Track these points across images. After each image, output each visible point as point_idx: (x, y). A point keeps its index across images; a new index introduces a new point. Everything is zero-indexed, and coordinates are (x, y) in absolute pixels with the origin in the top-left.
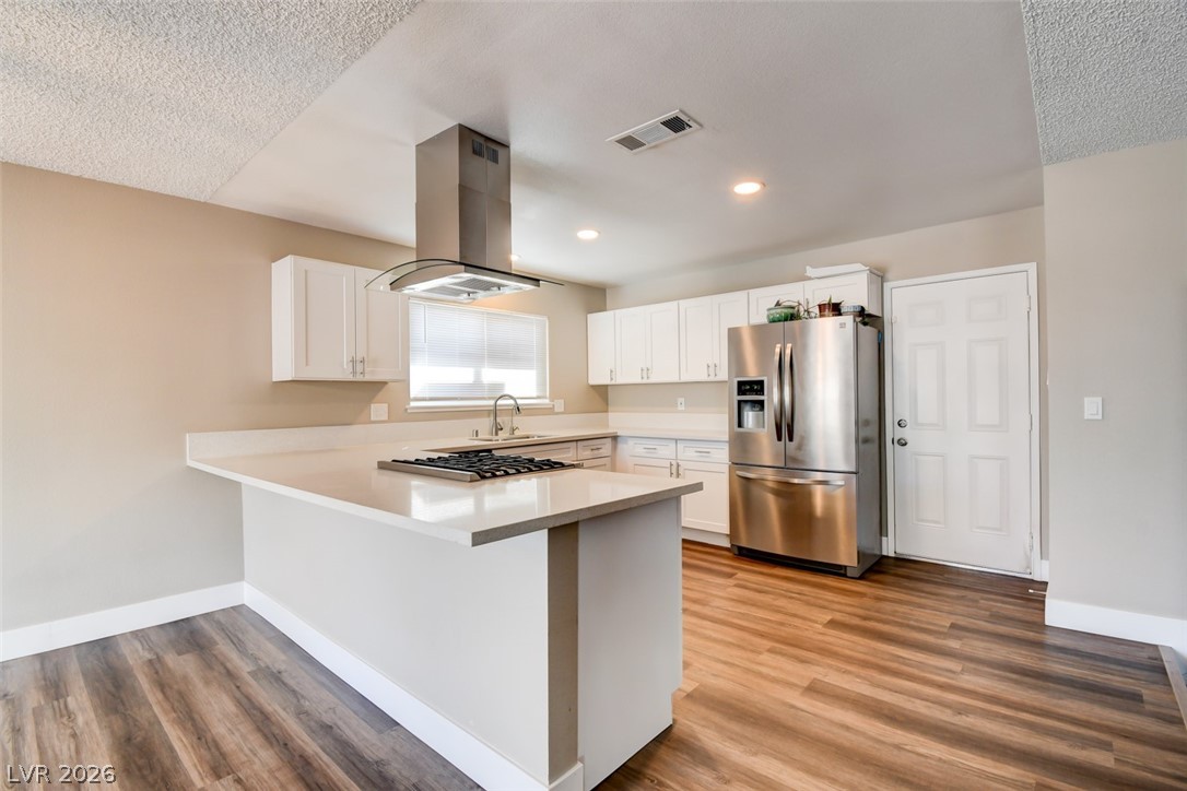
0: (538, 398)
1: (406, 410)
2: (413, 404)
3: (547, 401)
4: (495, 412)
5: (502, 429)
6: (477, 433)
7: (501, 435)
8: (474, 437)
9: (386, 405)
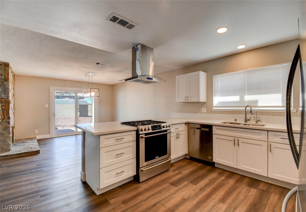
0: (283, 106)
1: (212, 110)
2: (214, 108)
5: (248, 120)
6: (236, 120)
7: (248, 123)
8: (234, 122)
9: (206, 108)
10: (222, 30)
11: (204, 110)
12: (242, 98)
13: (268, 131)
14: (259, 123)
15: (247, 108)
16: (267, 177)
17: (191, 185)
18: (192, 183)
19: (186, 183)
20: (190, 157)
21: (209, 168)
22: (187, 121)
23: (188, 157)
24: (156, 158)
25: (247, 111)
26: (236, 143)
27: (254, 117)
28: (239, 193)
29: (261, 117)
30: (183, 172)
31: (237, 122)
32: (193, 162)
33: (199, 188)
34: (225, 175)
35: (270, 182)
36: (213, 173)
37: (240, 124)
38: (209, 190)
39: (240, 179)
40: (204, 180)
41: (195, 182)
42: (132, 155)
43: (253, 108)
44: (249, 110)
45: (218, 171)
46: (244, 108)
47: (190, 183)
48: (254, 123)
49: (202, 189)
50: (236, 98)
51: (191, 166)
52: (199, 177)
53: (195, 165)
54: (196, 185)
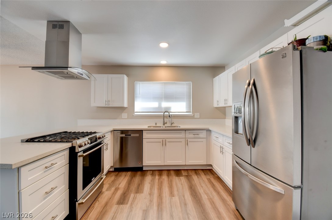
0: (186, 112)
1: (133, 115)
2: (135, 114)
3: (191, 113)
4: (164, 117)
5: (166, 123)
6: (156, 124)
7: (166, 125)
8: (155, 125)
9: (127, 114)
10: (164, 45)
11: (125, 115)
12: (160, 104)
13: (185, 130)
14: (173, 125)
15: (165, 114)
16: (185, 165)
17: (139, 195)
18: (138, 193)
19: (132, 195)
20: (115, 169)
21: (139, 173)
22: (113, 129)
23: (111, 170)
24: (92, 180)
25: (165, 116)
26: (164, 143)
27: (169, 121)
28: (176, 184)
29: (174, 120)
30: (120, 186)
31: (157, 125)
32: (120, 173)
33: (147, 194)
34: (157, 175)
35: (186, 168)
36: (146, 176)
37: (161, 127)
38: (156, 191)
39: (168, 173)
40: (145, 185)
41: (139, 190)
42: (64, 186)
43: (170, 114)
44: (167, 115)
45: (149, 173)
46: (163, 114)
47: (136, 194)
48: (170, 125)
49: (151, 194)
50: (155, 105)
51: (122, 178)
52: (139, 185)
53: (126, 175)
54: (143, 193)
